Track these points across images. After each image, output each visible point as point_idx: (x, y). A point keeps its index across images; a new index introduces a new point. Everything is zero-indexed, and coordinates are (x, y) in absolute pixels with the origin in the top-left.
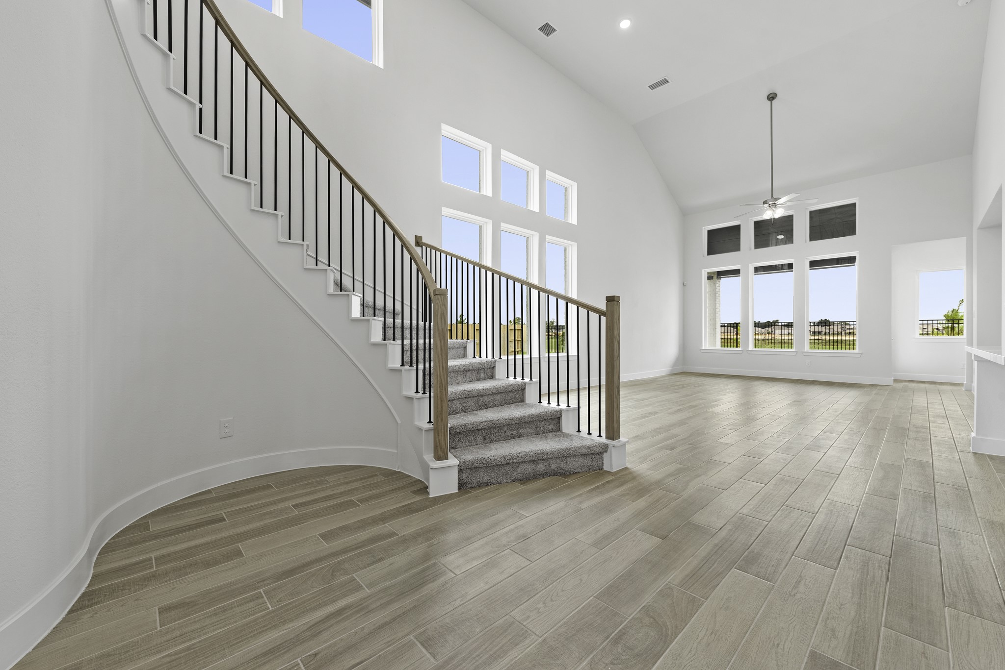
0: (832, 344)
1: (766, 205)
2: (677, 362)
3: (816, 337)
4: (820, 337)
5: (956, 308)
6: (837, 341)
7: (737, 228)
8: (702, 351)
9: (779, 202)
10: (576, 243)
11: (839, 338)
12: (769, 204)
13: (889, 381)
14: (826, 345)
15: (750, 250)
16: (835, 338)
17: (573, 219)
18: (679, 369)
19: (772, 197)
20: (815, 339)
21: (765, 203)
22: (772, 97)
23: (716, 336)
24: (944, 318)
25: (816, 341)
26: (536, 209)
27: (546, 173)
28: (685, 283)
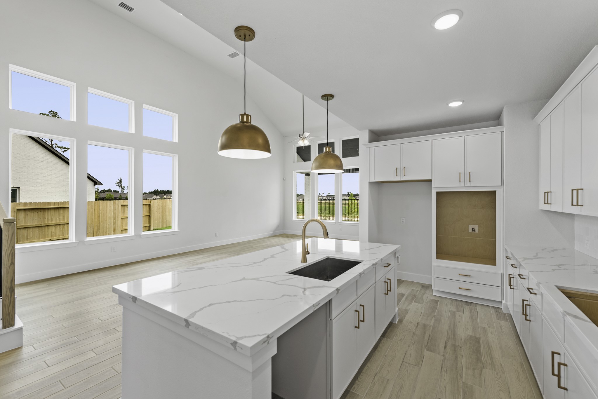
2: (278, 228)
7: (309, 148)
8: (293, 221)
10: (177, 155)
17: (175, 140)
18: (280, 232)
27: (142, 106)
28: (285, 179)
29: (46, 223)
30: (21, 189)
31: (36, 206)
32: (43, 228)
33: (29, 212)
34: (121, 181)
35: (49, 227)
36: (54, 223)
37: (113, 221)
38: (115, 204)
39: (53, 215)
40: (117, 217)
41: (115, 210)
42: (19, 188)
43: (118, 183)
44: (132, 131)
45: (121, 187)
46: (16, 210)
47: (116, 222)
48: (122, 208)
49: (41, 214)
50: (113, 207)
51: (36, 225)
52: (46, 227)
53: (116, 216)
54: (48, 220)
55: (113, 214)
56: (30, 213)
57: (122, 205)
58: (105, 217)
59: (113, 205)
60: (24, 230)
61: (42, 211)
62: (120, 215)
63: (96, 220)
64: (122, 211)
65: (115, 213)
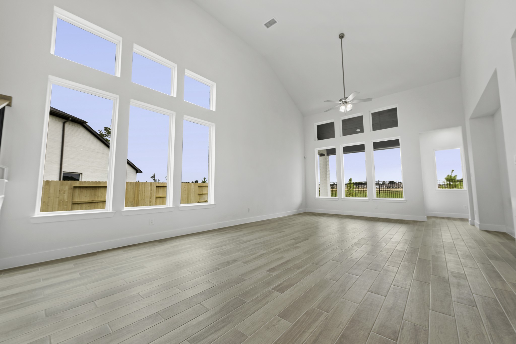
0: (394, 192)
1: (341, 102)
2: (301, 206)
3: (388, 189)
4: (390, 189)
5: (450, 174)
6: (397, 191)
7: (332, 124)
8: (316, 199)
9: (348, 100)
10: (215, 124)
11: (398, 190)
12: (343, 102)
13: (424, 218)
14: (393, 193)
15: (340, 136)
16: (396, 190)
17: (213, 108)
18: (303, 210)
19: (345, 97)
20: (387, 190)
21: (341, 100)
22: (342, 36)
23: (327, 189)
24: (445, 179)
25: (388, 191)
26: (175, 96)
27: (184, 72)
28: (305, 157)
29: (97, 199)
30: (83, 174)
31: (89, 184)
32: (94, 204)
33: (83, 190)
34: (154, 175)
35: (99, 203)
36: (103, 200)
37: (149, 200)
38: (152, 185)
39: (102, 193)
40: (153, 197)
41: (151, 190)
42: (81, 173)
43: (152, 177)
44: (173, 95)
45: (154, 180)
46: (72, 187)
47: (152, 201)
48: (156, 189)
49: (93, 191)
50: (150, 187)
51: (88, 201)
52: (96, 203)
53: (152, 195)
54: (98, 196)
55: (149, 193)
56: (85, 191)
57: (157, 186)
58: (143, 196)
59: (150, 186)
60: (78, 205)
61: (94, 189)
62: (155, 194)
63: (136, 198)
64: (156, 192)
65: (151, 193)
